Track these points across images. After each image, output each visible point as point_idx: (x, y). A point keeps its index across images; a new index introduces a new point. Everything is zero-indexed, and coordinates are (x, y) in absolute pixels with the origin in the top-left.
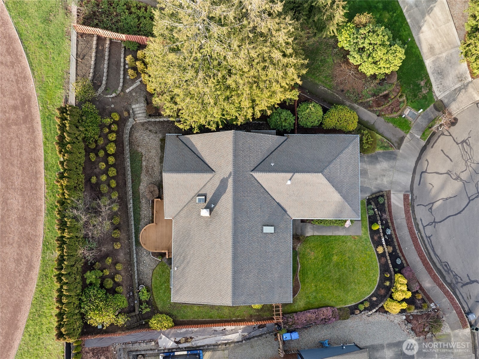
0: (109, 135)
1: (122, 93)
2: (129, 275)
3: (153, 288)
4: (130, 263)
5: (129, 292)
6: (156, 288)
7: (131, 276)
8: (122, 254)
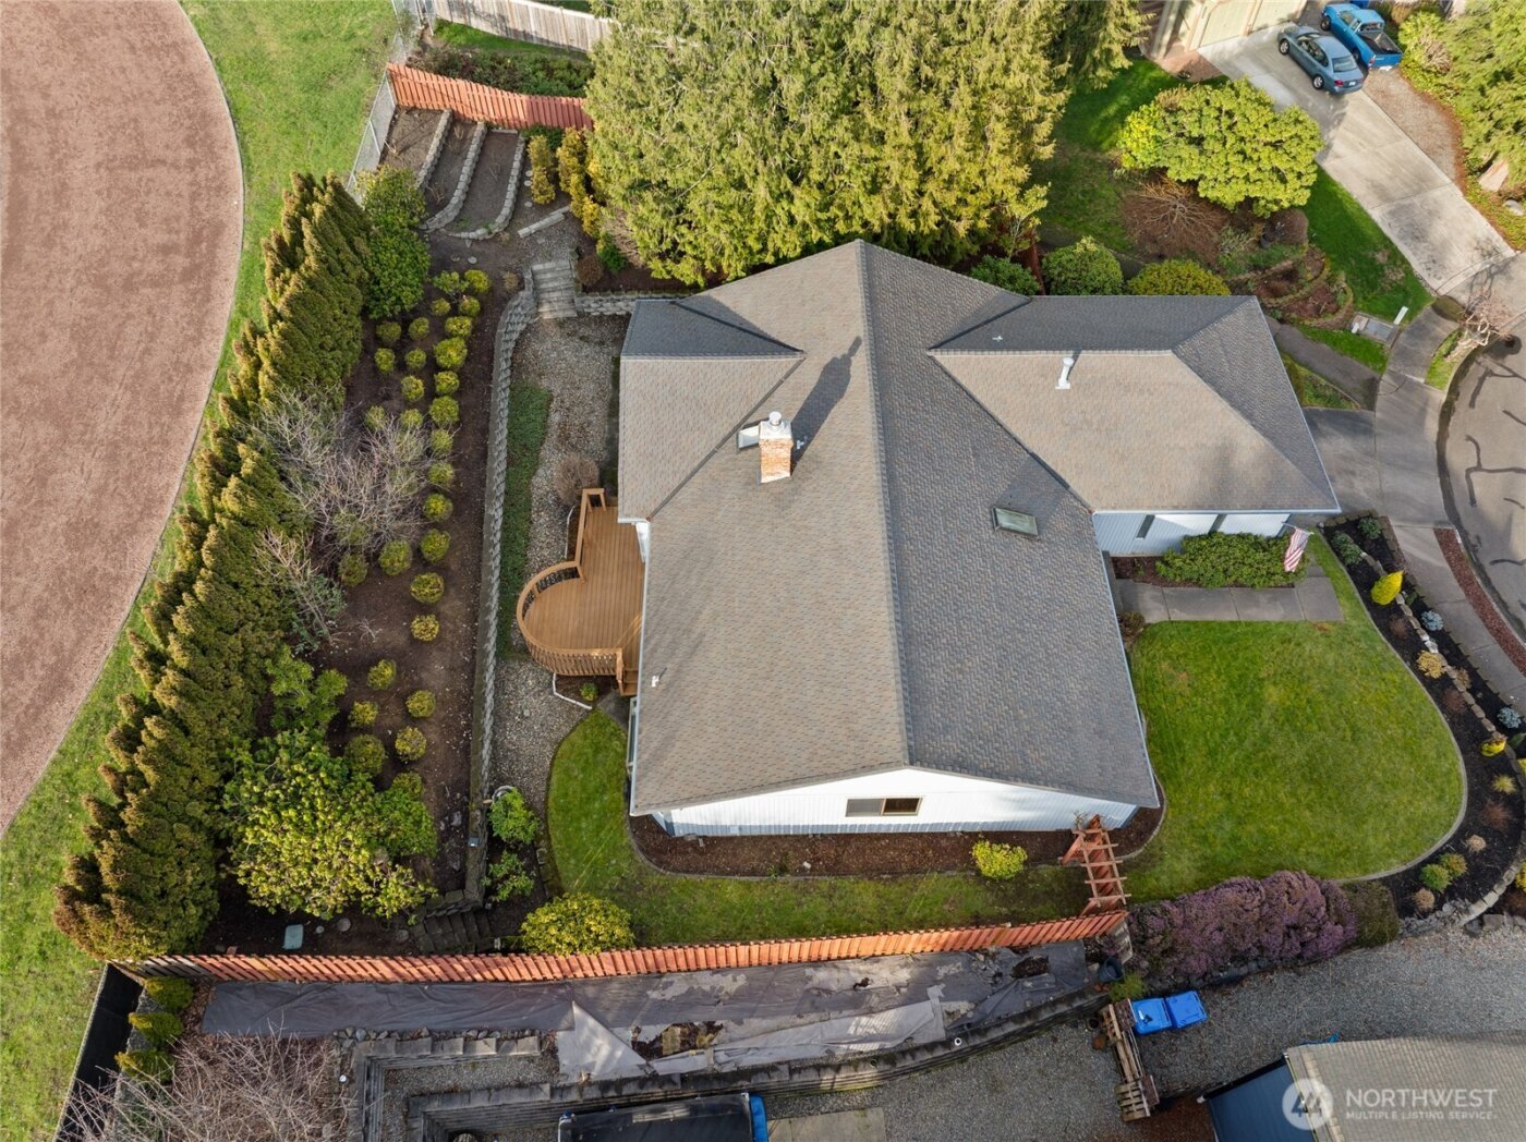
0: (451, 319)
1: (506, 236)
2: (457, 745)
3: (552, 810)
4: (468, 701)
5: (450, 814)
6: (565, 810)
7: (466, 750)
8: (438, 668)
